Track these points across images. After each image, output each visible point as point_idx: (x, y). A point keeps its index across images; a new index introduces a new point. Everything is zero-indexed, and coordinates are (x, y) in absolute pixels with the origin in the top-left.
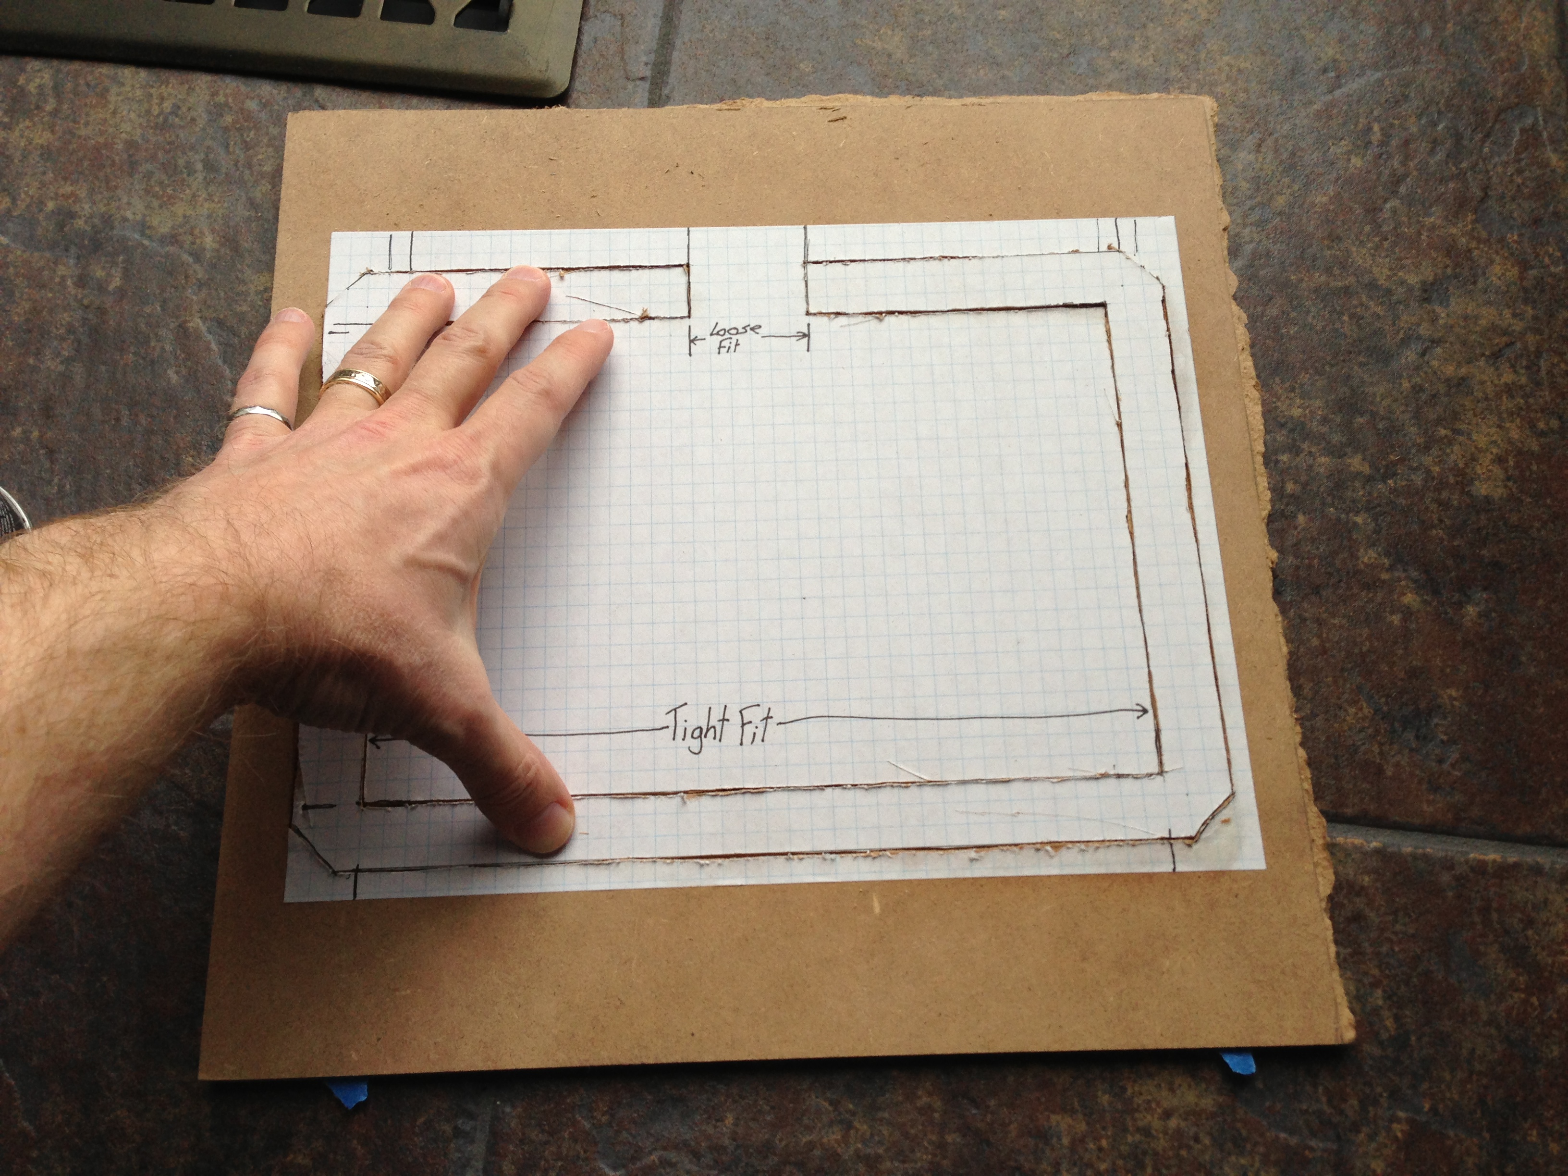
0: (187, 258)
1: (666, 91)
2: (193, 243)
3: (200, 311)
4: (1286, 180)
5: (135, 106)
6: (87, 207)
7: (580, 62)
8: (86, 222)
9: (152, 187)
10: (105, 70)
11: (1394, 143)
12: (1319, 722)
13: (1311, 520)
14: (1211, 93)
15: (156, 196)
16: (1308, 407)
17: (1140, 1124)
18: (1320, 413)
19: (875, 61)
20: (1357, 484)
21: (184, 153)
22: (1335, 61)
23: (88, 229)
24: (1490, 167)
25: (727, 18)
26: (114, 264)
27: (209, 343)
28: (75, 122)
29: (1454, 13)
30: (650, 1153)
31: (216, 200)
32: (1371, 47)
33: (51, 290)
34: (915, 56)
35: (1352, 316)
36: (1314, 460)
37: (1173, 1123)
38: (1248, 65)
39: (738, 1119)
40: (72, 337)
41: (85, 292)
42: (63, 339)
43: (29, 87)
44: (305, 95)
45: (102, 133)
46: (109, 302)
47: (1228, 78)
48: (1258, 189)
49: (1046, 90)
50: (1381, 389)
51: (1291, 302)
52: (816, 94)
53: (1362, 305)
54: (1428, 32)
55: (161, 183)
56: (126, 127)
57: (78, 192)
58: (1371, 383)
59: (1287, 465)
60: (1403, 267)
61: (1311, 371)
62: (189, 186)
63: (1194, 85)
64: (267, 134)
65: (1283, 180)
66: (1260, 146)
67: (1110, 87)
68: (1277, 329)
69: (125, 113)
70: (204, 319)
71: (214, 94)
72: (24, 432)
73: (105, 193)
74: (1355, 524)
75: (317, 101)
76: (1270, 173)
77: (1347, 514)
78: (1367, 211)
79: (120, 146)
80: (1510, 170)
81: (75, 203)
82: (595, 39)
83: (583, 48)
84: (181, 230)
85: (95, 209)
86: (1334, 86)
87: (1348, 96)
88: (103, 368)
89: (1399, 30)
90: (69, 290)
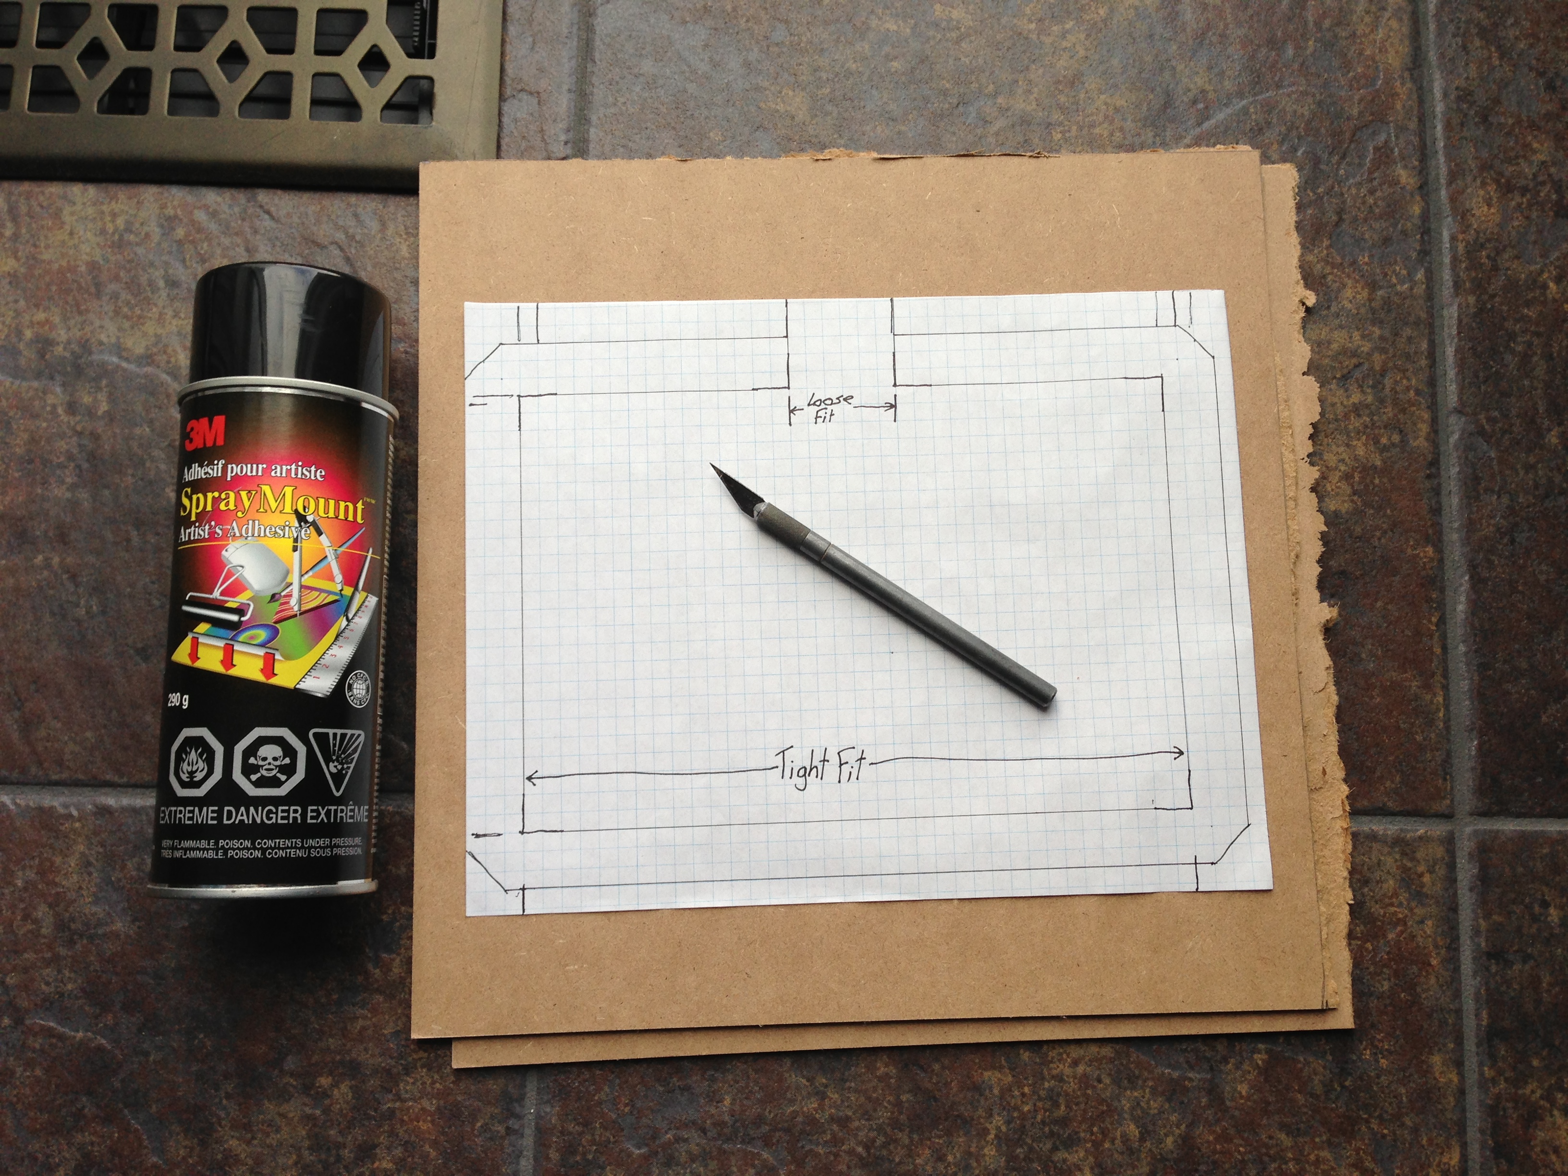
2: (168, 362)
5: (90, 225)
6: (62, 332)
8: (65, 349)
9: (120, 308)
10: (54, 189)
15: (126, 317)
17: (1054, 1072)
19: (779, 126)
21: (144, 270)
22: (1203, 91)
23: (67, 354)
24: (1345, 190)
25: (638, 89)
26: (100, 389)
28: (35, 246)
29: (1315, 30)
30: (666, 1133)
31: (183, 316)
32: (1237, 74)
33: (46, 420)
34: (816, 116)
37: (1081, 1069)
38: (1123, 103)
39: (734, 1100)
40: (72, 464)
41: (78, 418)
42: (64, 467)
44: (249, 201)
45: (63, 255)
46: (100, 427)
47: (1106, 117)
49: (939, 143)
54: (1291, 52)
55: (128, 303)
56: (85, 248)
57: (52, 318)
62: (156, 305)
64: (219, 244)
69: (82, 232)
71: (163, 207)
72: (46, 559)
73: (77, 317)
75: (261, 207)
79: (83, 268)
80: (1363, 191)
81: (51, 330)
82: (516, 121)
83: (504, 130)
84: (155, 350)
85: (71, 335)
86: (1204, 116)
87: (1215, 128)
88: (106, 492)
89: (1263, 53)
90: (61, 418)
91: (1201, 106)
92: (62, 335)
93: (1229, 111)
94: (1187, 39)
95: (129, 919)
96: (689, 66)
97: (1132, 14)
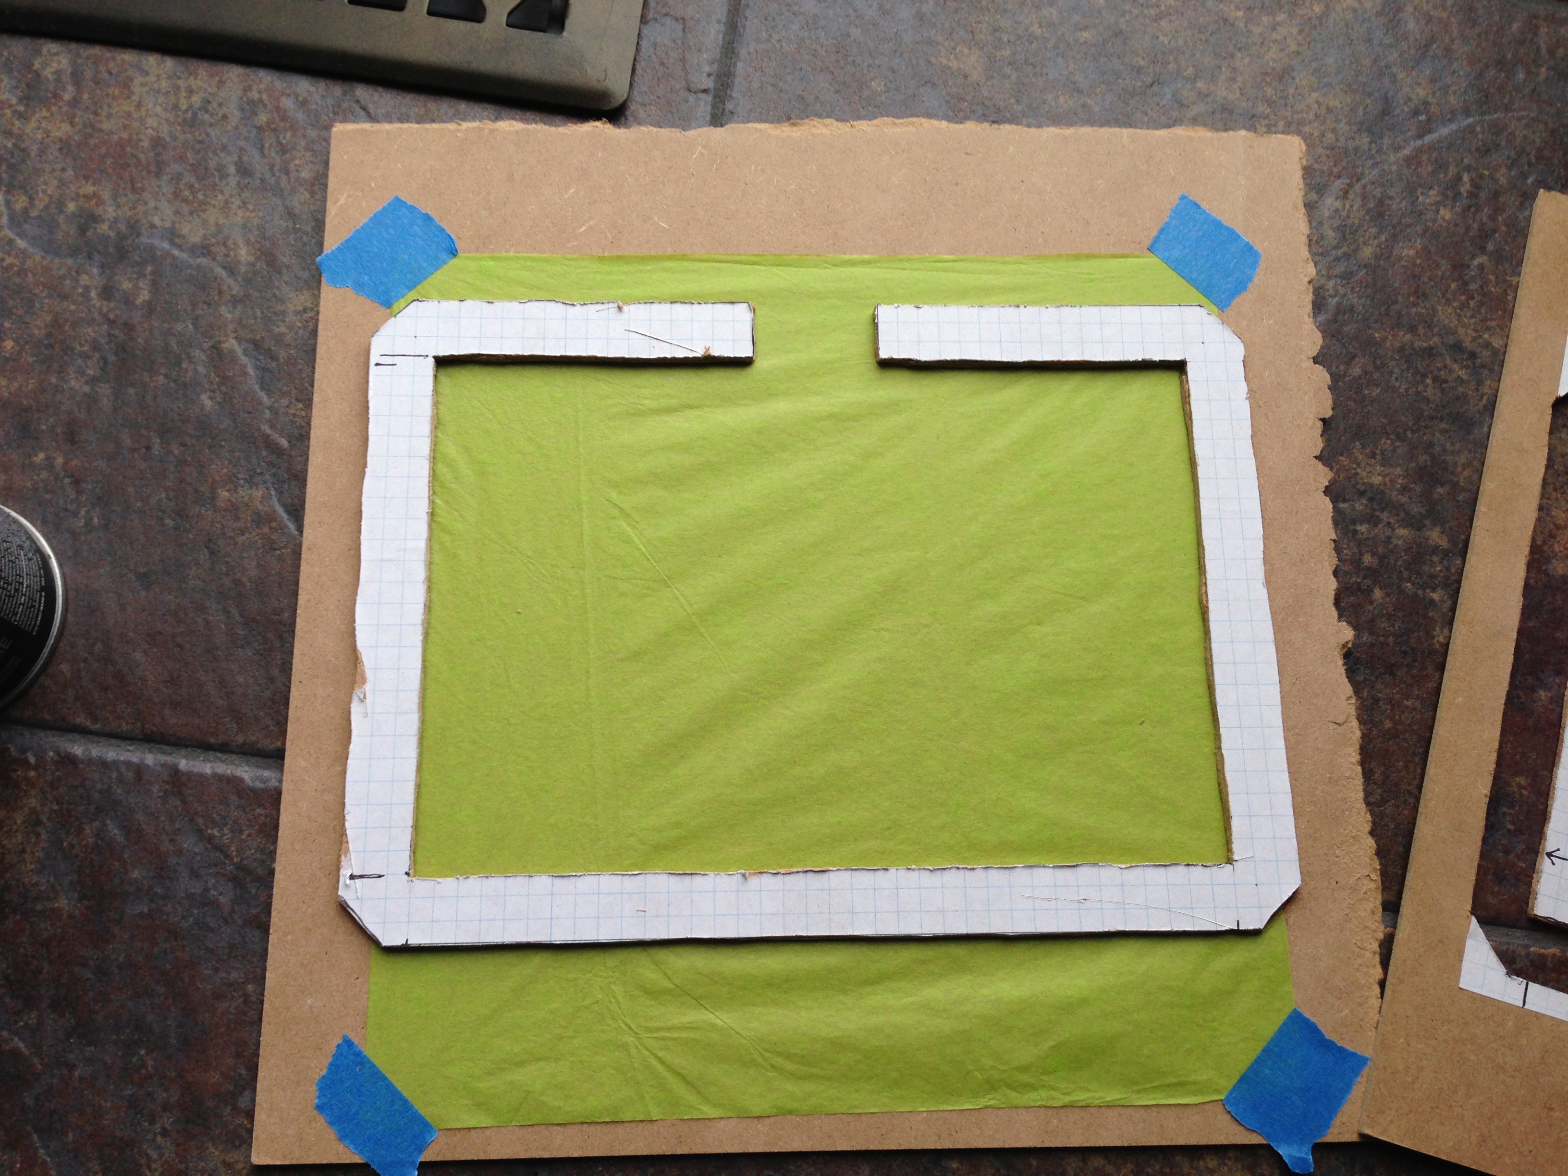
0: (220, 272)
1: (729, 106)
2: (227, 256)
3: (235, 331)
4: (1373, 231)
5: (162, 99)
6: (111, 210)
7: (639, 71)
8: (110, 227)
9: (181, 191)
10: (128, 57)
11: (1483, 195)
12: (1389, 809)
13: (1388, 595)
14: (1299, 133)
15: (186, 201)
16: (1388, 475)
18: (1400, 481)
19: (950, 83)
20: (1435, 559)
21: (215, 153)
22: (1426, 103)
23: (112, 234)
25: (795, 27)
26: (142, 275)
27: (245, 366)
28: (96, 114)
29: (1547, 57)
31: (251, 208)
32: (1463, 90)
33: (74, 302)
34: (992, 77)
35: (1435, 379)
36: (1393, 530)
38: (1337, 103)
40: (97, 355)
41: (112, 305)
42: (87, 357)
43: (46, 72)
44: (345, 94)
45: (125, 127)
46: (137, 316)
47: (1317, 116)
48: (1344, 239)
49: (1128, 123)
50: (1463, 459)
51: (1374, 362)
52: (888, 116)
53: (1445, 367)
54: (1521, 76)
55: (191, 187)
56: (151, 122)
57: (101, 193)
58: (1453, 452)
59: (1365, 536)
60: (1488, 329)
61: (1392, 436)
62: (222, 192)
63: (1281, 124)
64: (304, 136)
65: (1370, 230)
66: (1346, 192)
67: (1195, 121)
68: (1359, 391)
69: (151, 105)
70: (240, 340)
71: (247, 89)
72: (48, 458)
73: (130, 195)
74: (1432, 601)
75: (358, 102)
76: (1357, 222)
77: (1424, 589)
78: (1454, 267)
79: (146, 144)
81: (97, 205)
82: (655, 45)
83: (642, 54)
84: (214, 240)
85: (119, 212)
86: (1425, 130)
87: (1438, 142)
88: (132, 391)
89: (1491, 73)
90: (93, 302)
91: (1423, 118)
92: (110, 212)
93: (1454, 127)
94: (1409, 48)
95: (76, 895)
96: (855, 11)
97: (1350, 16)
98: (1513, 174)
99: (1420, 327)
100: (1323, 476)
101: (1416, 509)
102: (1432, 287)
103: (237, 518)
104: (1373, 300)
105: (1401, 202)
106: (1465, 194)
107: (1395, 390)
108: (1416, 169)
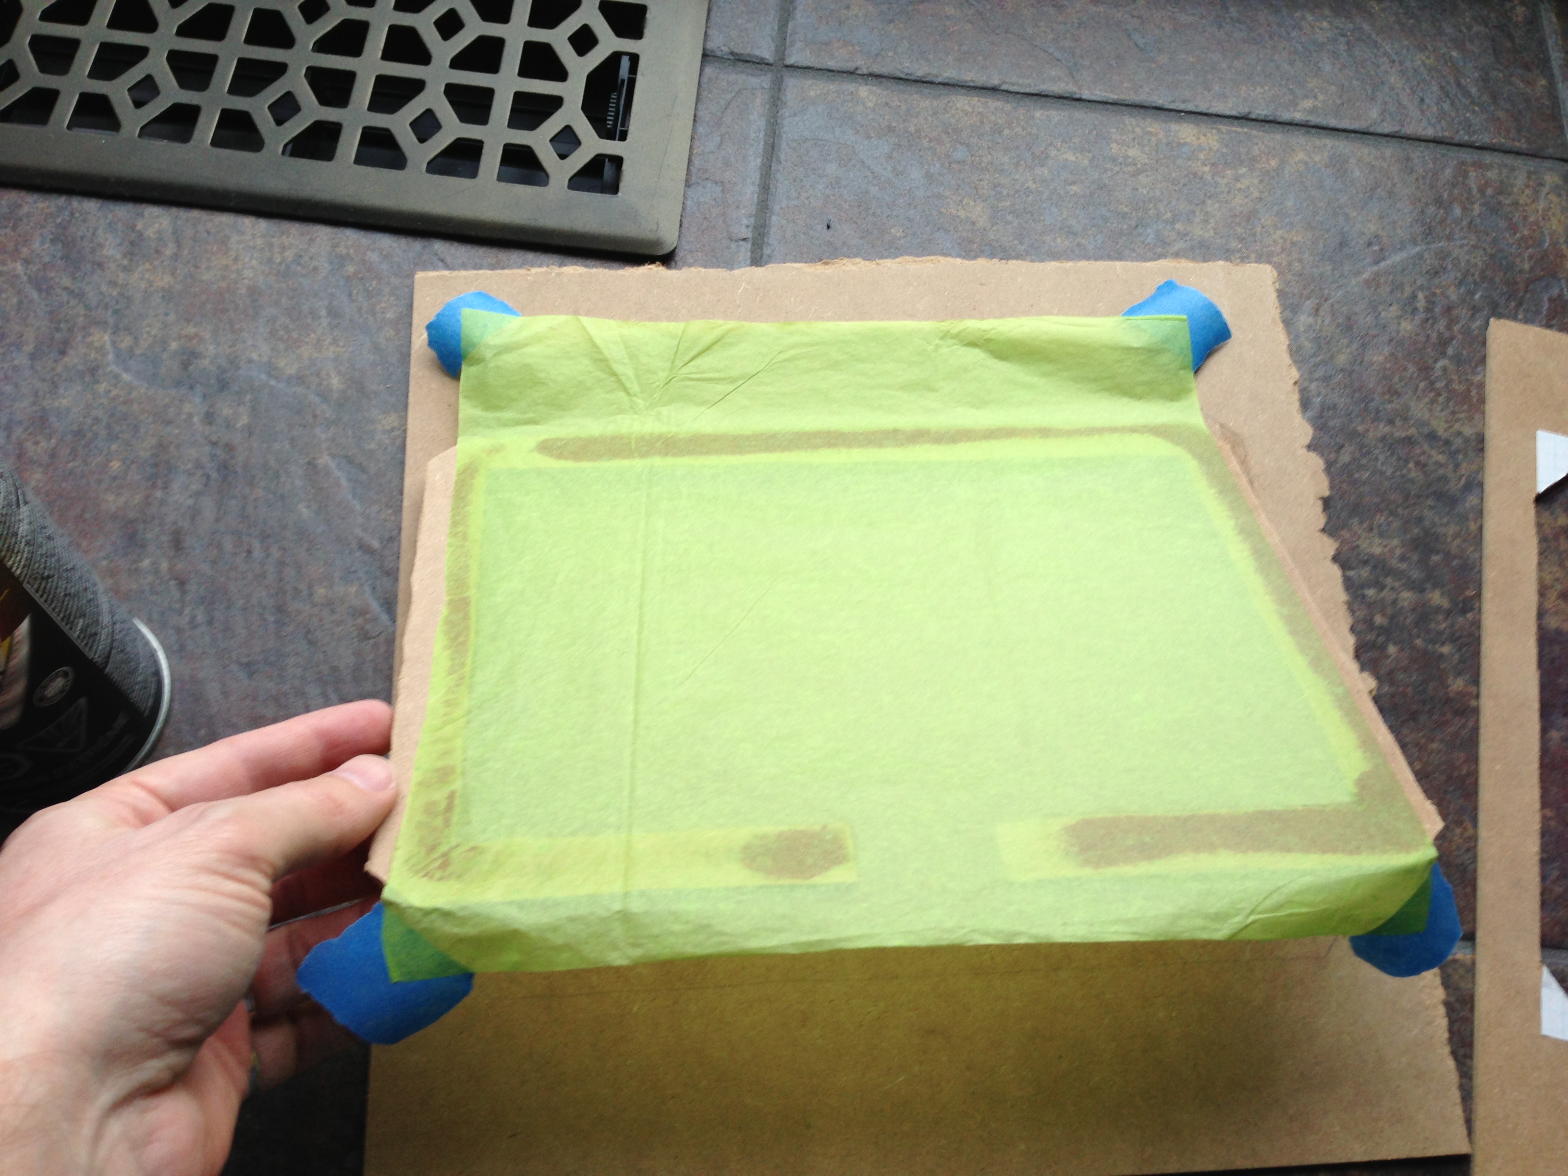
0: (313, 398)
1: (767, 251)
2: (320, 384)
3: (329, 448)
4: (1345, 341)
5: (257, 254)
7: (685, 224)
8: (212, 362)
9: (276, 331)
10: (225, 219)
11: (1438, 310)
13: (1401, 650)
14: (1270, 262)
15: (281, 339)
16: (1386, 545)
18: (1398, 551)
19: (960, 229)
20: (1440, 617)
21: (308, 300)
22: (1377, 236)
23: (213, 368)
25: (820, 187)
26: (241, 402)
27: (339, 479)
28: (197, 267)
29: (1478, 196)
31: (341, 344)
32: (1408, 224)
33: (178, 427)
34: (997, 224)
35: (1418, 463)
36: (1398, 594)
38: (1300, 238)
40: (200, 472)
41: (214, 428)
42: (190, 474)
43: (148, 232)
44: (424, 247)
45: (224, 278)
46: (237, 438)
47: (1283, 250)
48: (1320, 348)
49: (1119, 257)
50: (1452, 529)
51: (1361, 450)
52: (909, 256)
53: (1424, 453)
54: (1457, 211)
55: (286, 327)
56: (248, 273)
57: (202, 333)
58: (1441, 525)
59: (1373, 598)
60: (1457, 420)
61: (1385, 513)
62: (314, 332)
63: (1253, 255)
64: (388, 284)
65: (1341, 341)
66: (1317, 310)
67: (1177, 255)
68: (1350, 475)
69: (247, 259)
70: (333, 456)
72: (154, 563)
73: (229, 335)
74: (1441, 656)
75: (437, 254)
76: (1329, 334)
77: (1433, 645)
78: (1420, 370)
79: (243, 291)
81: (199, 343)
82: (698, 203)
83: (687, 211)
84: (308, 372)
85: (220, 350)
86: (1379, 257)
87: (1392, 267)
88: (233, 503)
89: (1431, 209)
90: (196, 427)
91: (1376, 248)
92: (210, 349)
93: (1404, 254)
94: (1357, 193)
96: (873, 173)
97: (1302, 168)
98: (1461, 291)
99: (1397, 421)
100: (1329, 546)
101: (1416, 574)
102: (1403, 387)
103: (333, 612)
104: (1352, 398)
105: (1365, 318)
106: (1421, 310)
107: (1382, 473)
108: (1375, 290)
